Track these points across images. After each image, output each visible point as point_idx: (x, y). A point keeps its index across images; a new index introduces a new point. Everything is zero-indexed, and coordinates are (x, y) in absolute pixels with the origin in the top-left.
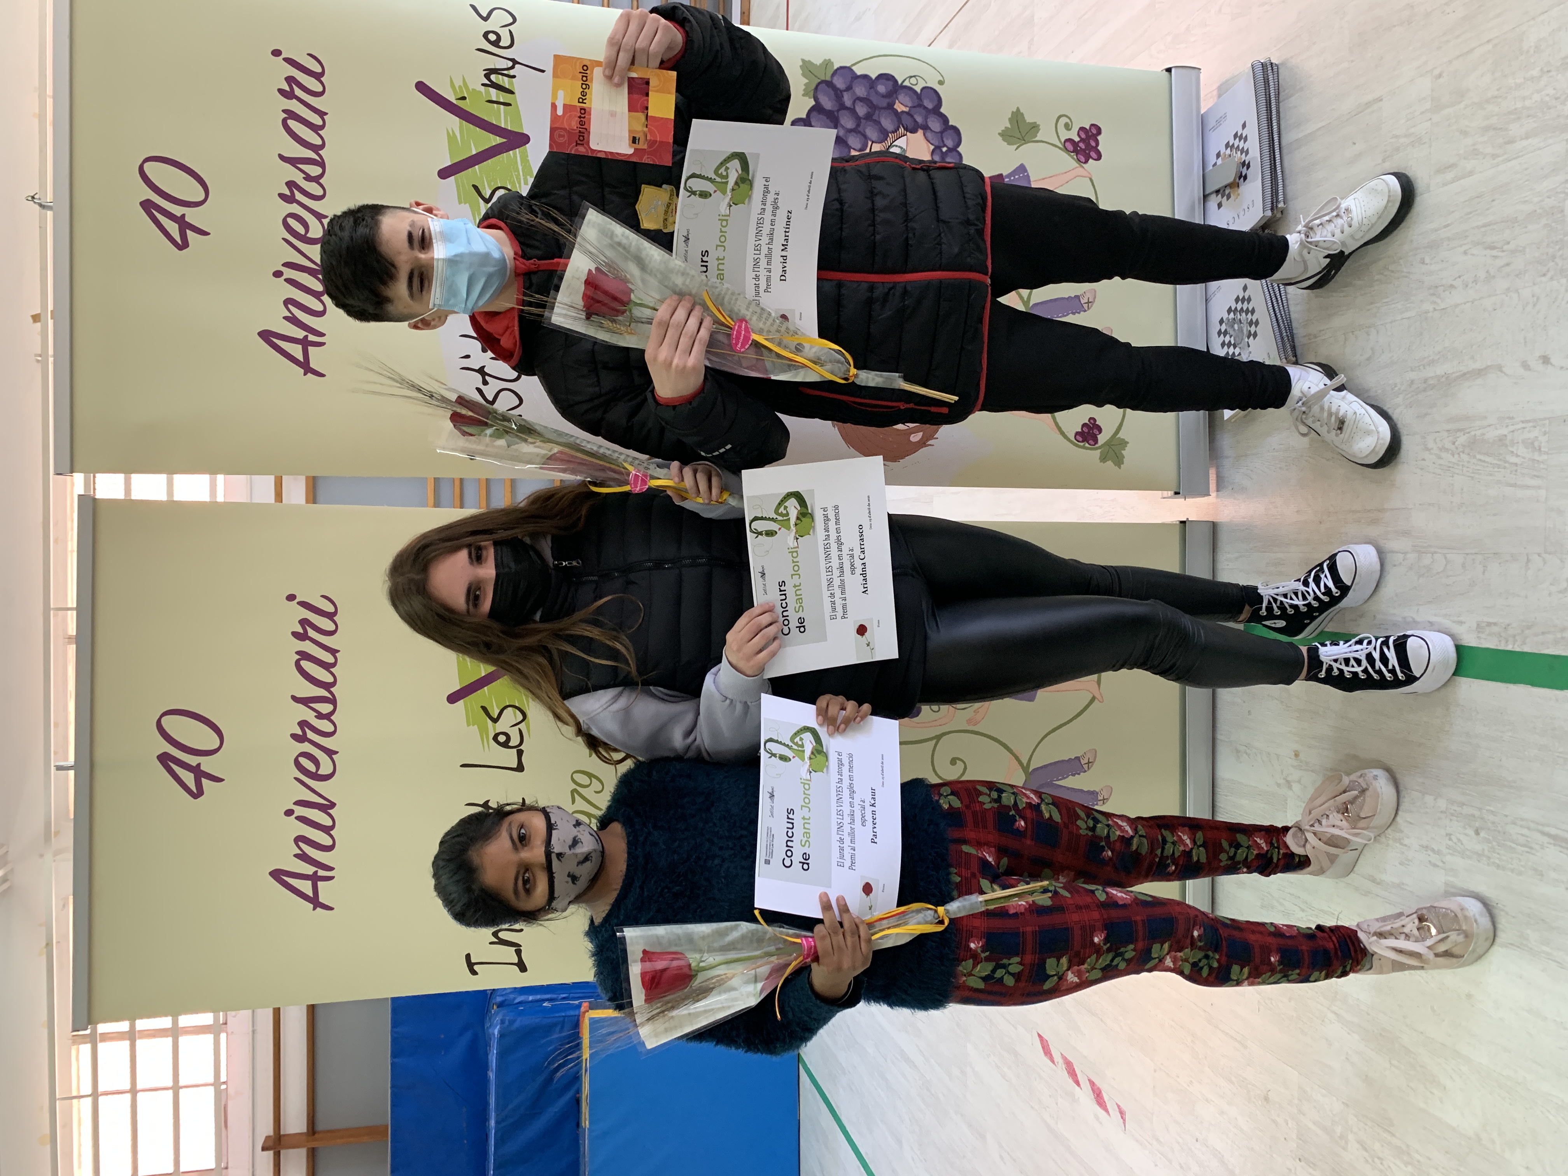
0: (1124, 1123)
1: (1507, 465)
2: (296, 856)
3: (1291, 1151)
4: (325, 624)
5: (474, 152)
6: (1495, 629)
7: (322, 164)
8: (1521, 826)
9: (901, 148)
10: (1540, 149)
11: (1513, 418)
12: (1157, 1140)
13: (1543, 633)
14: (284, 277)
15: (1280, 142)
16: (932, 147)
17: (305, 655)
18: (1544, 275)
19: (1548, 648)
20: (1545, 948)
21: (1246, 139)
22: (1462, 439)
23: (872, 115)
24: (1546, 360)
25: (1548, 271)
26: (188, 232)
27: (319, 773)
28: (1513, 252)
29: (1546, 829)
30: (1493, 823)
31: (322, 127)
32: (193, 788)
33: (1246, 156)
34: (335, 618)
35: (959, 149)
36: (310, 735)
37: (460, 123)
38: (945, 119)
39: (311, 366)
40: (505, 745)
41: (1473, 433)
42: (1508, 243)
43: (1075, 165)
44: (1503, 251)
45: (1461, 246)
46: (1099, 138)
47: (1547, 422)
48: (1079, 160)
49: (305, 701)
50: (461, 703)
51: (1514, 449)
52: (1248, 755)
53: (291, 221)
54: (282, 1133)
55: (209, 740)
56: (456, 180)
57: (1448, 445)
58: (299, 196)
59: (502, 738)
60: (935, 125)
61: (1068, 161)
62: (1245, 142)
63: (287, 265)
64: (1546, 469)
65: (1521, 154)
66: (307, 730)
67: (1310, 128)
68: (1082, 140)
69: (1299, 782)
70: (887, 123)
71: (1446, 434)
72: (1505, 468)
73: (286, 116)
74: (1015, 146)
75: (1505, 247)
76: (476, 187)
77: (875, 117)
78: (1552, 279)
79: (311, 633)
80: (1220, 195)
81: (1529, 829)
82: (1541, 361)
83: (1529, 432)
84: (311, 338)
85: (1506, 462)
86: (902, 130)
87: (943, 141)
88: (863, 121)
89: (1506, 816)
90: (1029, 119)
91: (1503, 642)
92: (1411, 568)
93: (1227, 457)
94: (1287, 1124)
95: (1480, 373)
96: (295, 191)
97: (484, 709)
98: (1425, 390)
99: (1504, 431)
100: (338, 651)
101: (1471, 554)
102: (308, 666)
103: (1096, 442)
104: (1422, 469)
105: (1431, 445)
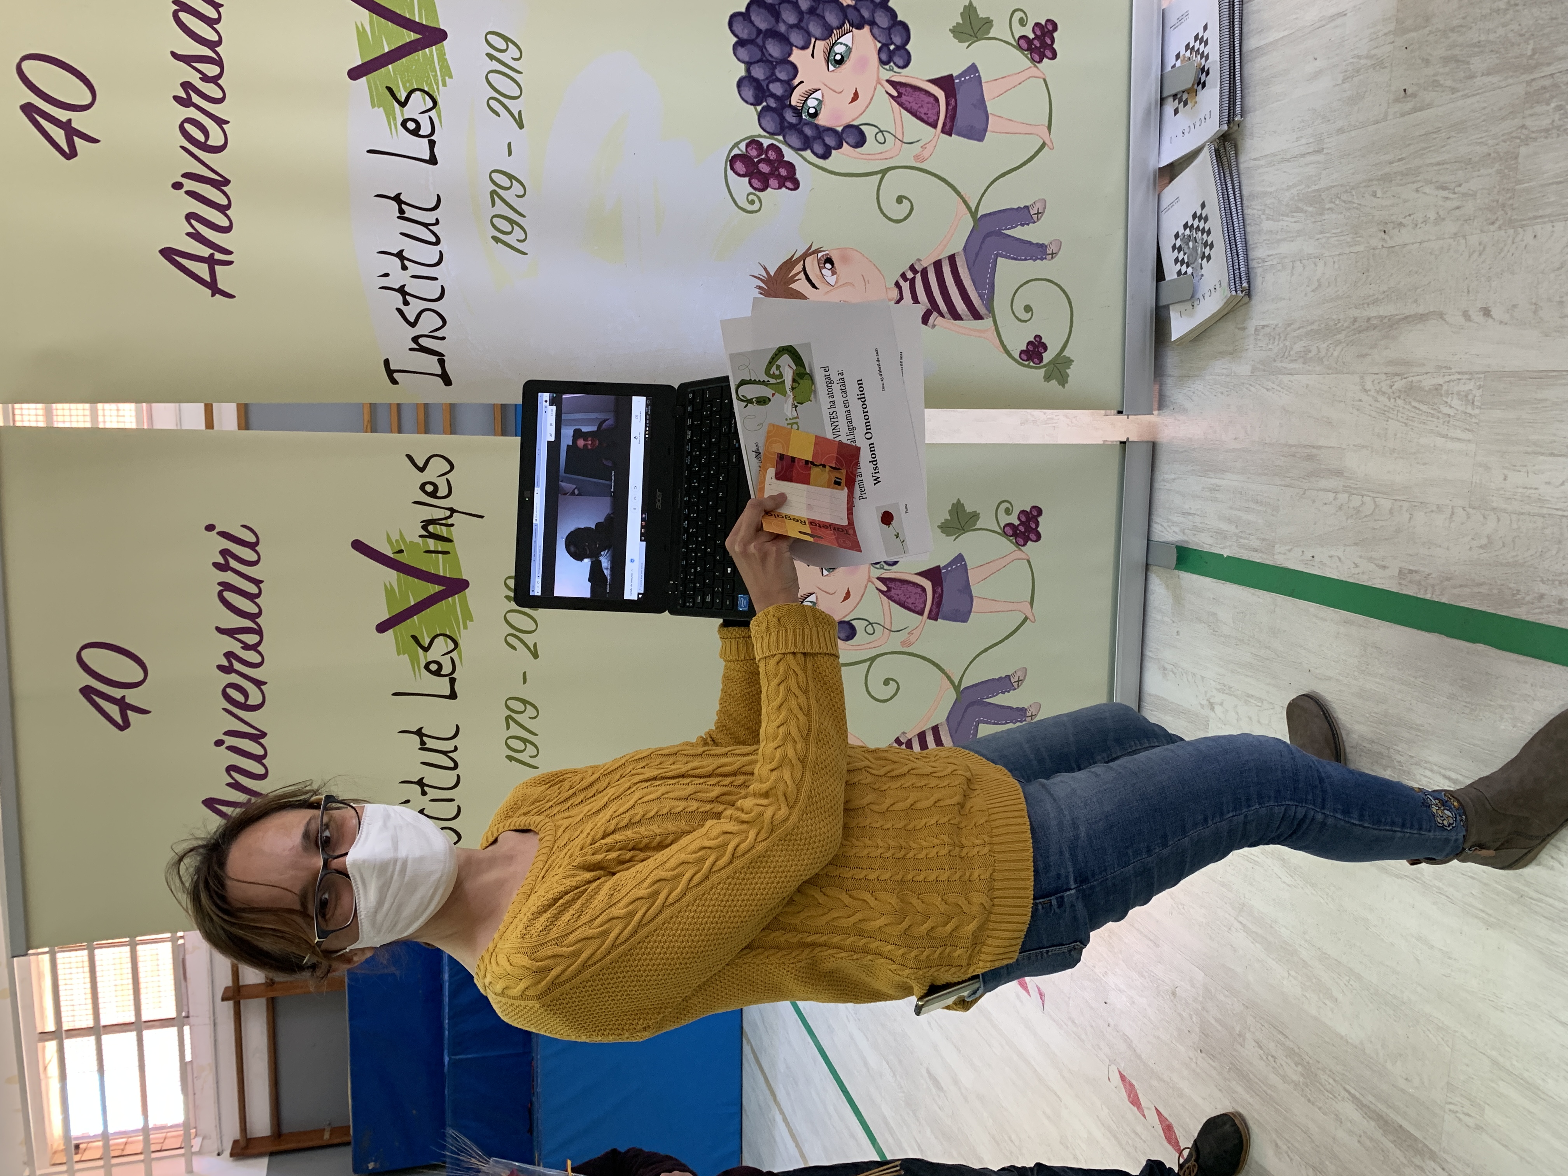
0: (1043, 1004)
1: (1440, 415)
2: (228, 785)
3: (1194, 1043)
4: (247, 554)
5: (387, 50)
6: (1417, 577)
7: (219, 63)
8: (1425, 768)
9: (846, 46)
10: (1500, 88)
11: (1450, 368)
12: (1073, 1022)
13: (1461, 586)
14: (185, 189)
15: (1240, 49)
16: (879, 45)
17: (226, 586)
18: (1493, 223)
19: (1465, 601)
20: (1438, 883)
21: (1206, 43)
22: (1399, 384)
23: (816, 9)
24: (1486, 312)
25: (1497, 219)
26: (76, 139)
27: (249, 703)
28: (1464, 195)
29: (1448, 773)
30: (1399, 762)
31: (218, 20)
32: (120, 721)
33: (1206, 60)
34: (257, 548)
35: (908, 47)
36: (237, 666)
37: (370, 17)
38: (893, 14)
39: (220, 286)
40: (438, 673)
41: (1410, 379)
42: (1460, 185)
43: (1029, 63)
44: (1455, 193)
45: (1413, 183)
46: (1055, 35)
47: (1482, 376)
48: (1032, 60)
49: (231, 633)
50: (390, 632)
51: (1449, 400)
52: (1174, 673)
53: (187, 126)
54: (241, 984)
55: (133, 673)
56: (368, 82)
57: (1385, 388)
58: (196, 99)
59: (434, 667)
60: (883, 20)
61: (1021, 60)
62: (1205, 46)
63: (186, 175)
64: (1477, 424)
65: (1480, 91)
66: (234, 661)
67: (1273, 36)
68: (1037, 37)
69: (1221, 704)
70: (832, 18)
71: (1384, 377)
72: (1438, 418)
73: (177, 8)
74: (967, 44)
75: (1457, 189)
76: (389, 89)
77: (819, 11)
78: (1500, 228)
79: (233, 563)
80: (1177, 101)
81: (1432, 771)
82: (1482, 313)
83: (1465, 384)
84: (218, 256)
85: (1440, 412)
86: (847, 26)
87: (891, 39)
88: (806, 16)
89: (1412, 757)
90: (982, 14)
91: (1422, 591)
92: (1340, 508)
93: (1170, 376)
94: (1191, 1018)
95: (1422, 318)
96: (192, 94)
97: (414, 638)
98: (1367, 329)
99: (1440, 381)
100: (262, 582)
101: (1400, 500)
102: (232, 597)
103: (1041, 360)
104: (1358, 410)
105: (1369, 385)
